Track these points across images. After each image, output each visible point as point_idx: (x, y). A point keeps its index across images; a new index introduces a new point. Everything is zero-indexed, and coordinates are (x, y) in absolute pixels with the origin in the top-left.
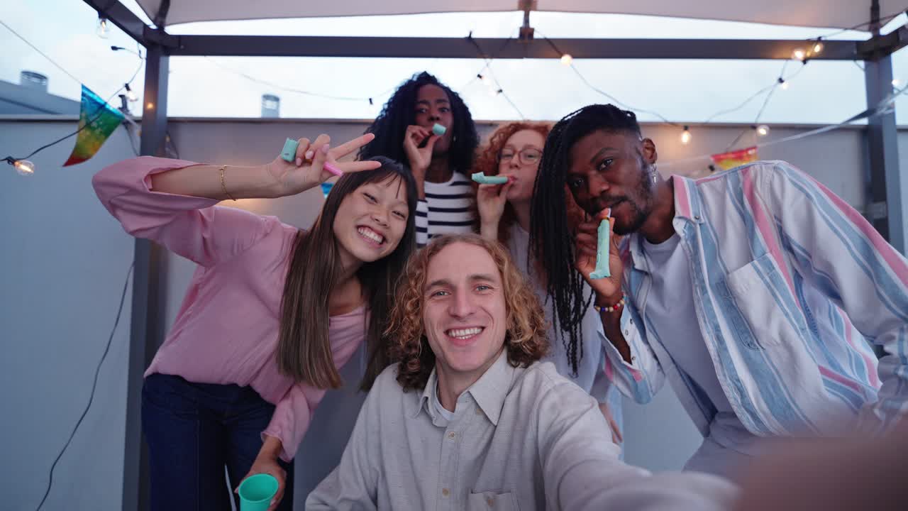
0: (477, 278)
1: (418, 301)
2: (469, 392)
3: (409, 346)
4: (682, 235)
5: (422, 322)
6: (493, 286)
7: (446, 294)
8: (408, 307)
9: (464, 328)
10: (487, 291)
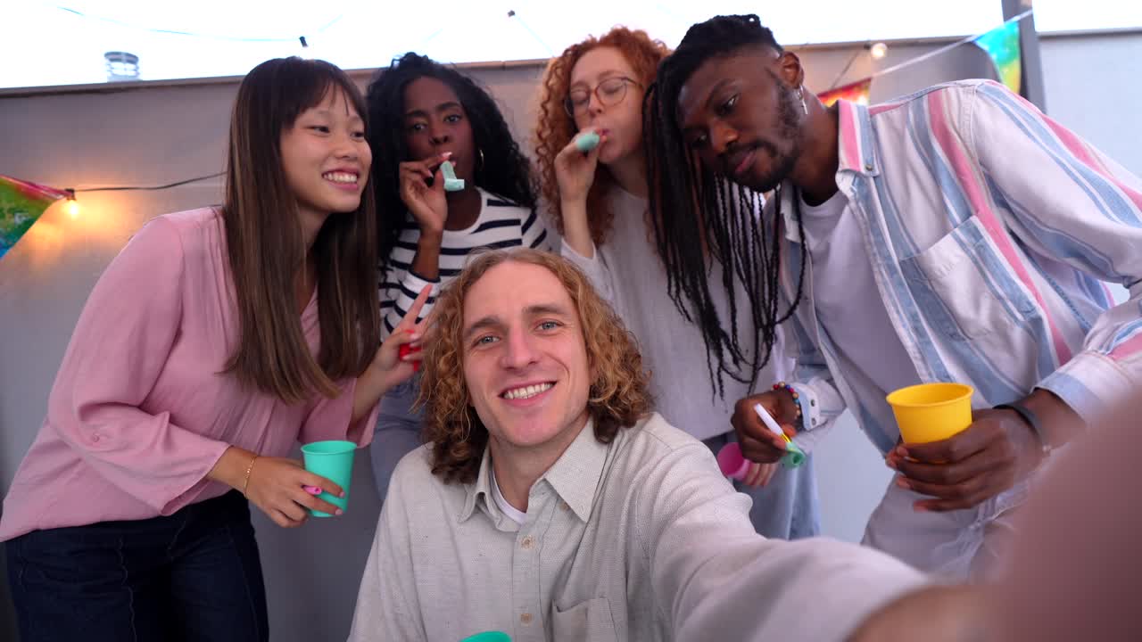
0: (538, 310)
1: (454, 357)
2: (545, 480)
3: (450, 424)
4: (850, 195)
5: (465, 387)
6: (564, 322)
7: (495, 339)
8: (442, 366)
9: (525, 386)
10: (556, 330)
